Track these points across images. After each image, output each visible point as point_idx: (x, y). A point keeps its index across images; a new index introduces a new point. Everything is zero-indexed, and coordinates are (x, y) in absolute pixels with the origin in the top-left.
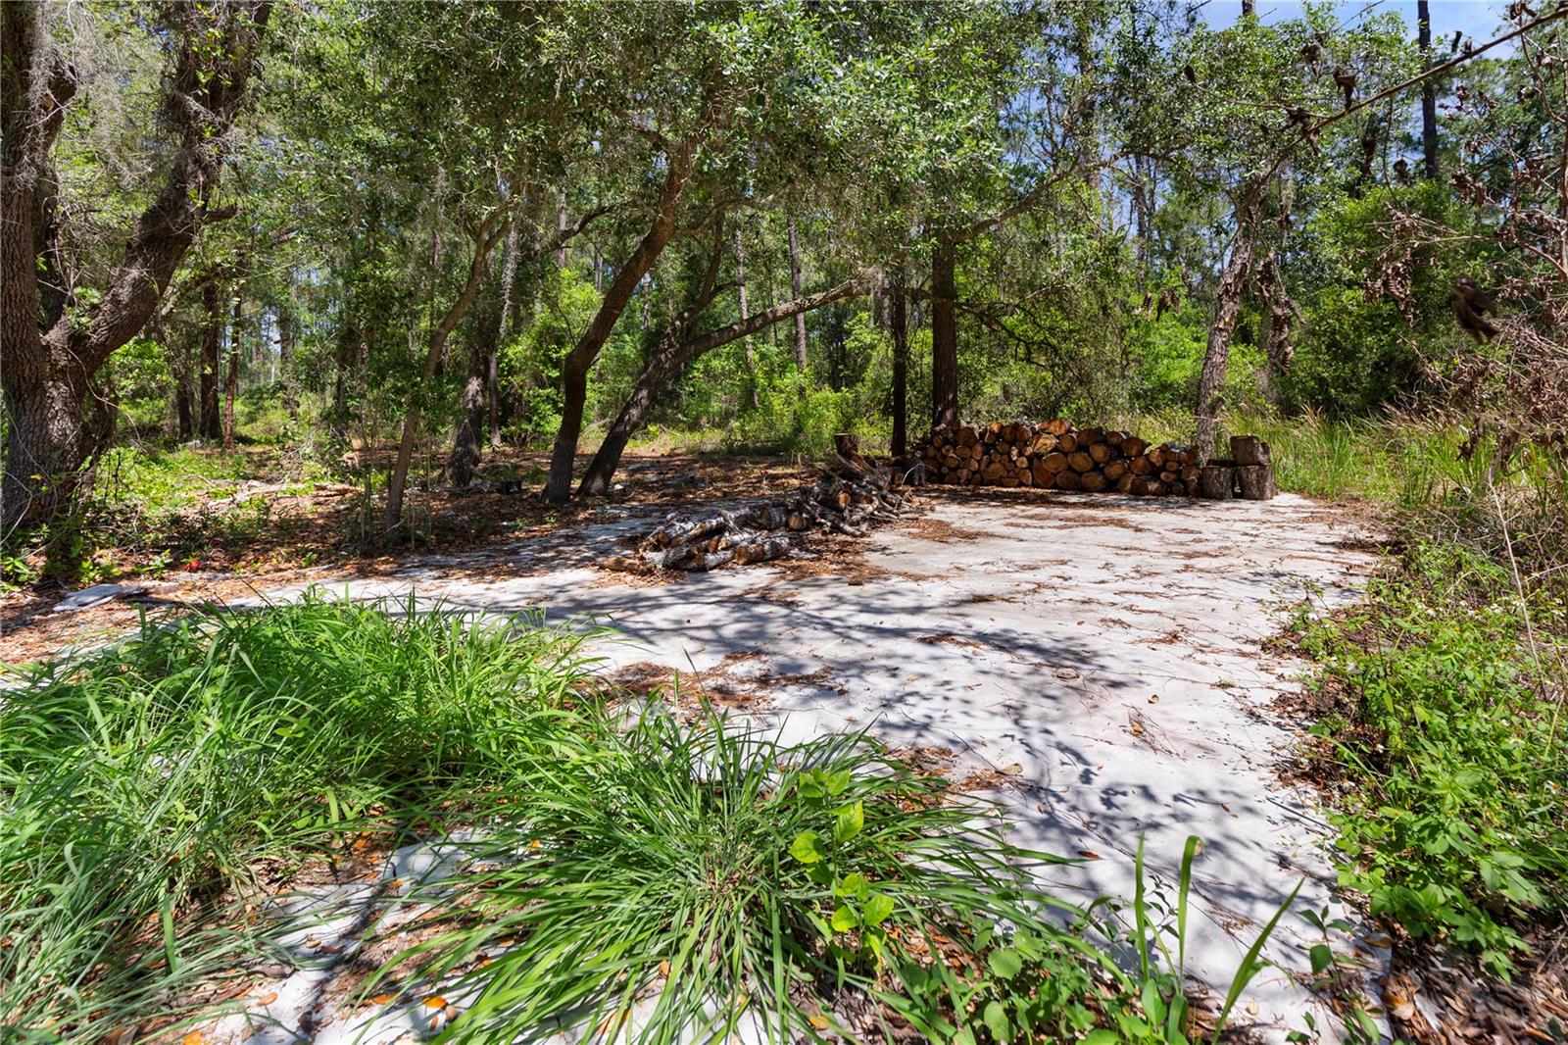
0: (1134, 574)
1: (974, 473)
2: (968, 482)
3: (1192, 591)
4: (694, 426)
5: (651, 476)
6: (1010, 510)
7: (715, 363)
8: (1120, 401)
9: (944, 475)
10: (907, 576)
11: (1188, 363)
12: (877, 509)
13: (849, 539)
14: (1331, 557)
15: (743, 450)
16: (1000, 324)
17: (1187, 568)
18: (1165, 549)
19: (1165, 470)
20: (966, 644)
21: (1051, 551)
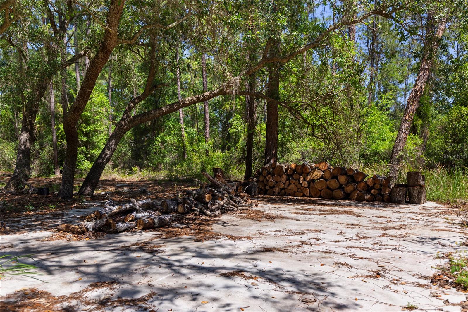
0: (355, 238)
1: (282, 189)
2: (279, 194)
3: (388, 247)
4: (156, 169)
5: (125, 189)
6: (296, 207)
7: (167, 138)
8: (355, 157)
9: (267, 191)
10: (230, 237)
11: (387, 142)
12: (226, 203)
13: (208, 218)
14: (458, 230)
15: (177, 180)
16: (300, 115)
17: (384, 235)
18: (372, 225)
19: (374, 188)
20: (250, 278)
21: (313, 226)
